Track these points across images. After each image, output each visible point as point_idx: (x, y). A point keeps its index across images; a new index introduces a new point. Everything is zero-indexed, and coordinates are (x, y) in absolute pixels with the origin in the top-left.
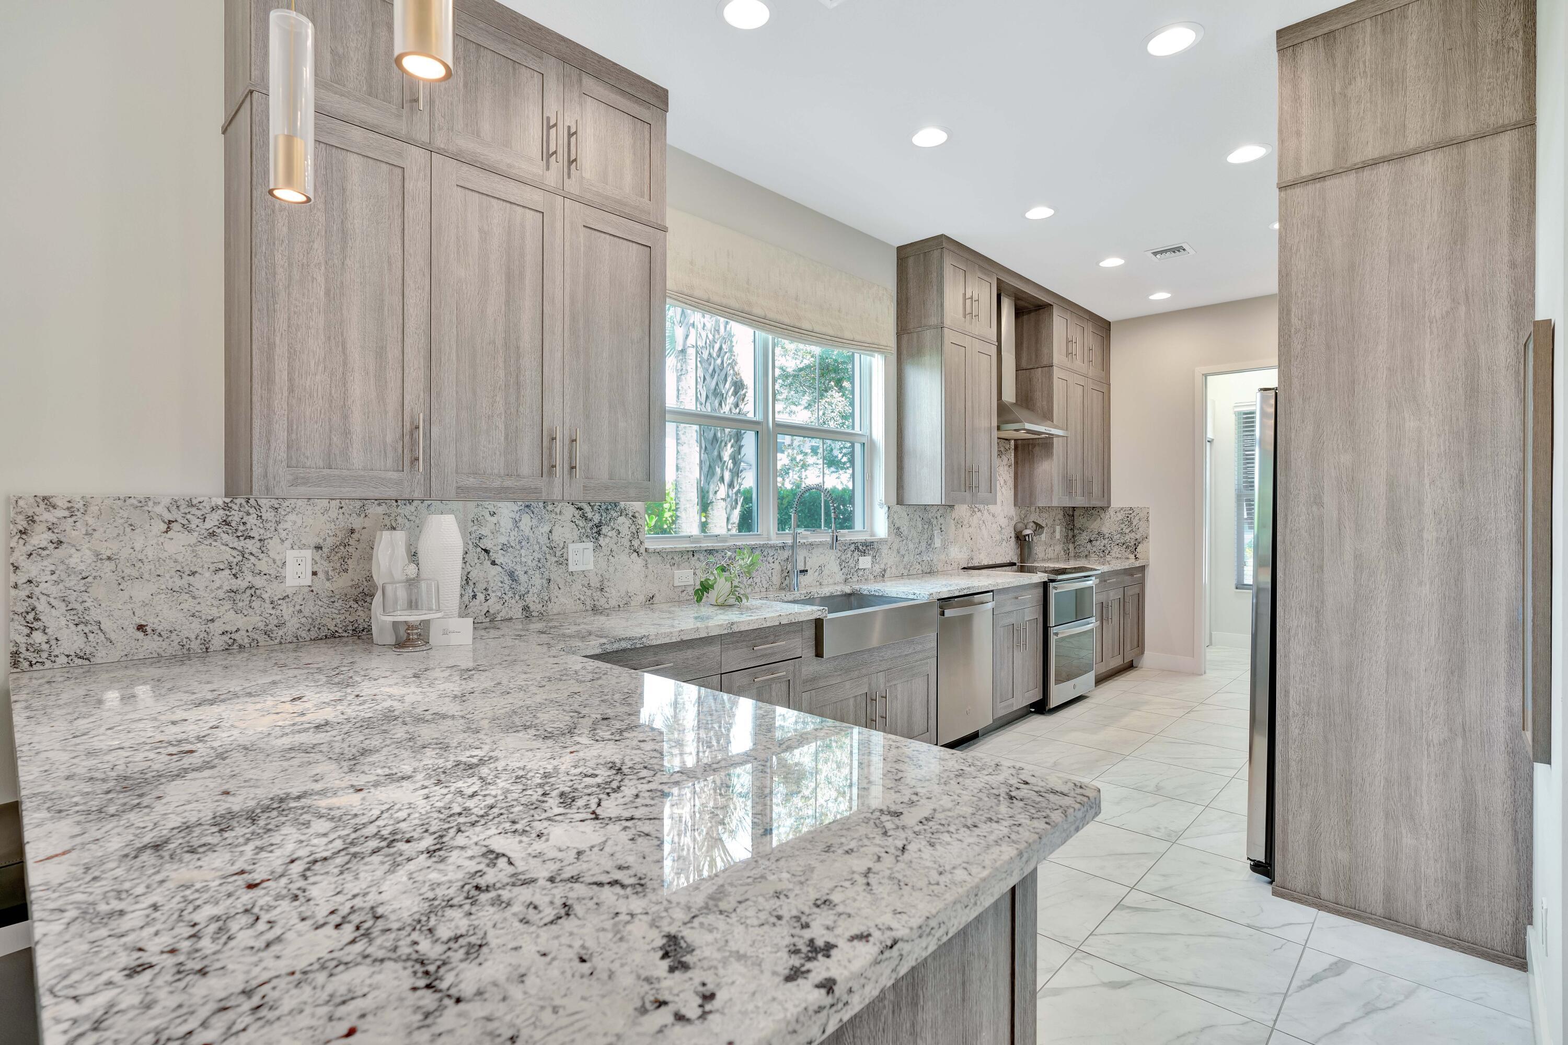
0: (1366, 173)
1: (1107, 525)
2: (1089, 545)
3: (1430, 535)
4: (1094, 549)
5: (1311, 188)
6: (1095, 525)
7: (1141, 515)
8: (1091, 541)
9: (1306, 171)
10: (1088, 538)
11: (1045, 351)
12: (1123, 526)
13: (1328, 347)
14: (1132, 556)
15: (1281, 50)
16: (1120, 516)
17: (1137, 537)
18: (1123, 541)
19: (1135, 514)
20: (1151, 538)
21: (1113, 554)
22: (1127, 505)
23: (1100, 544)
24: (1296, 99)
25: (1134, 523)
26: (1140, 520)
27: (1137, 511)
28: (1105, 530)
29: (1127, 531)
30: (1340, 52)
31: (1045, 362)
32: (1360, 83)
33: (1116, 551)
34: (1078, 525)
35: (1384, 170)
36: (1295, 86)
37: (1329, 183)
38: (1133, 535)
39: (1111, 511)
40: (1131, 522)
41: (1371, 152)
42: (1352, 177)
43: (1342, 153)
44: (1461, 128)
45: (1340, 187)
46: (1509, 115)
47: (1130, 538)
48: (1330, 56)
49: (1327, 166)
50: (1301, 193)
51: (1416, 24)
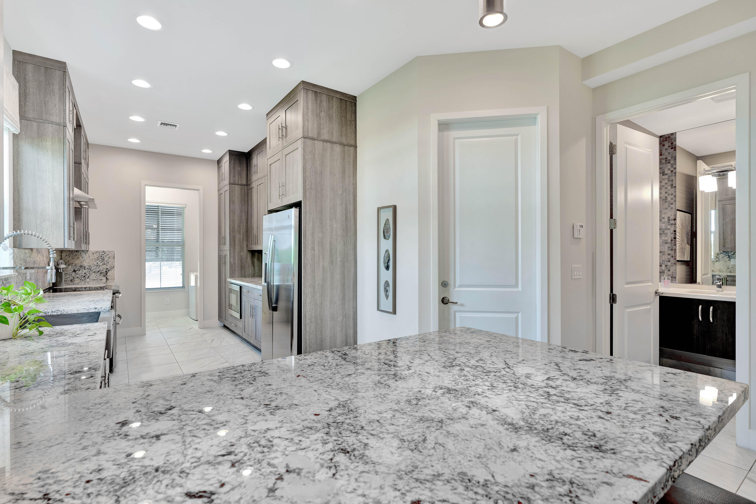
0: (325, 143)
1: (87, 261)
2: (74, 274)
4: (78, 276)
5: (312, 142)
6: (78, 262)
7: (110, 255)
8: (75, 271)
9: (310, 135)
10: (72, 269)
12: (98, 261)
13: (316, 197)
14: (105, 278)
15: (303, 88)
16: (96, 256)
17: (108, 267)
18: (98, 270)
19: (106, 254)
20: (115, 267)
21: (91, 278)
22: (101, 249)
23: (82, 272)
24: (308, 108)
25: (105, 260)
26: (109, 258)
27: (107, 253)
28: (85, 264)
29: (101, 264)
30: (319, 100)
33: (93, 276)
36: (307, 104)
38: (105, 267)
39: (90, 253)
40: (103, 259)
41: (326, 137)
42: (321, 143)
43: (319, 133)
44: (344, 141)
45: (319, 145)
46: (352, 142)
47: (103, 268)
48: (316, 100)
49: (315, 136)
50: (309, 142)
51: (335, 104)
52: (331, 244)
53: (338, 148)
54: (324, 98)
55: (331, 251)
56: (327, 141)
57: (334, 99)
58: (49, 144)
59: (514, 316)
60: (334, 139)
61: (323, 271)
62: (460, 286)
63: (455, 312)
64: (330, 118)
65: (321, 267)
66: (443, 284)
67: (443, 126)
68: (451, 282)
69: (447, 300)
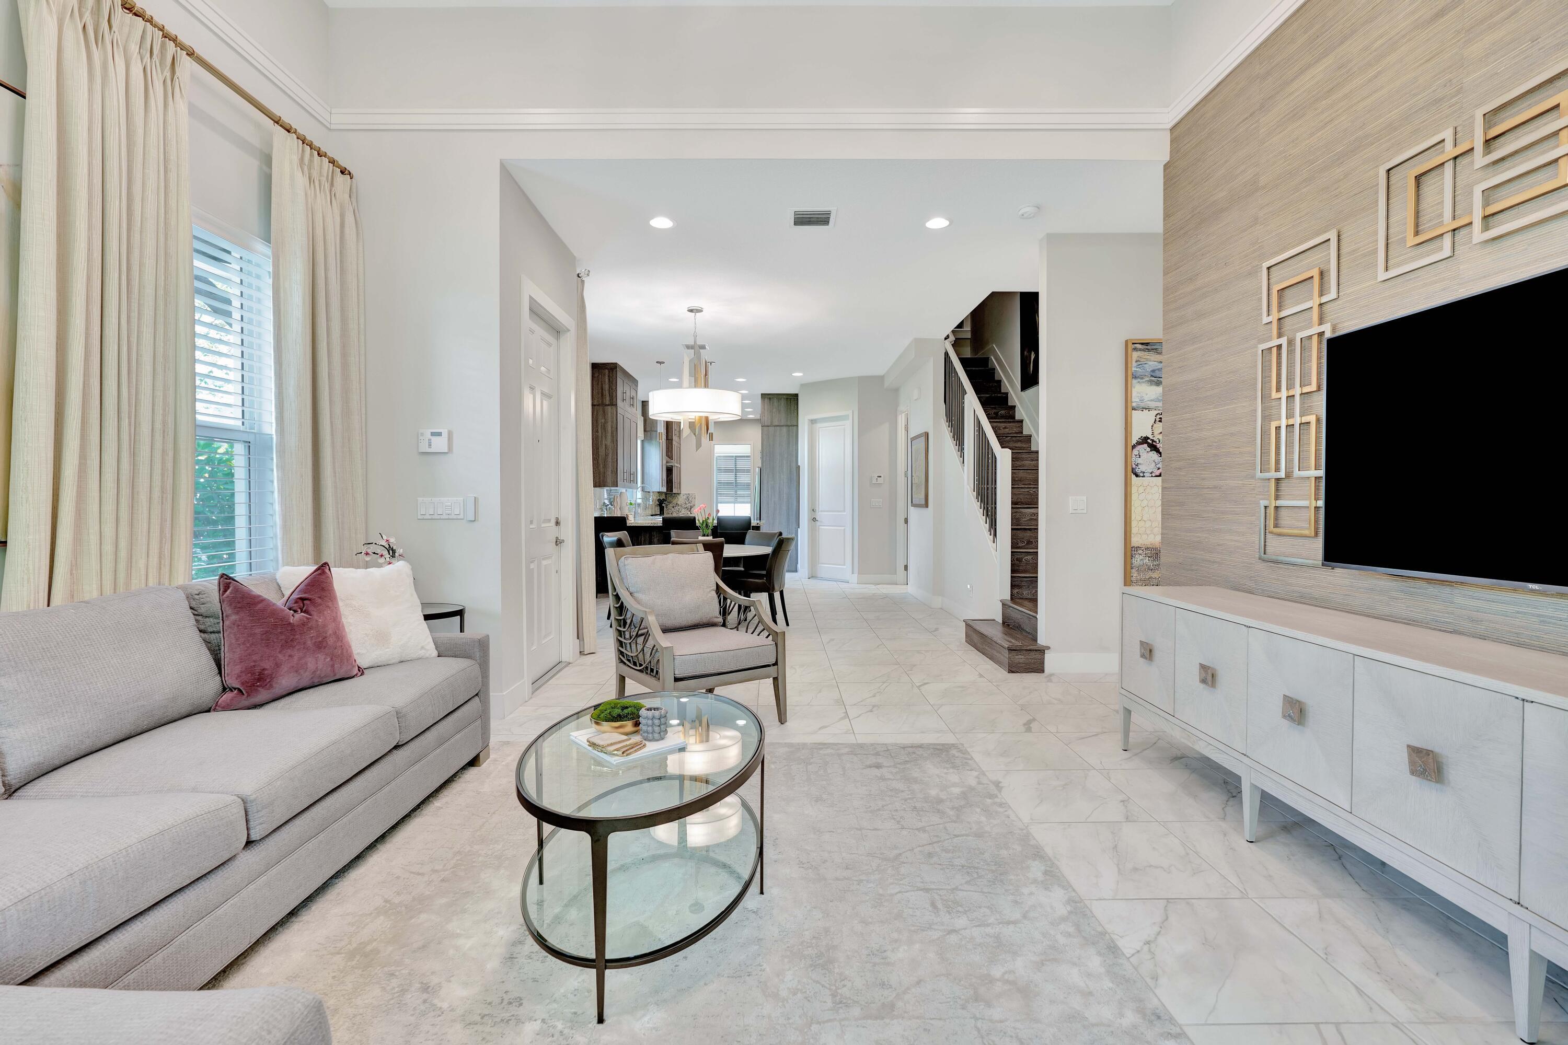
1: (679, 500)
2: (672, 509)
3: (785, 497)
4: (674, 510)
5: (768, 428)
6: (675, 501)
7: (692, 496)
8: (673, 507)
9: (766, 424)
10: (671, 506)
11: (670, 434)
12: (685, 501)
13: (767, 460)
15: (762, 398)
16: (685, 497)
17: (691, 505)
18: (685, 507)
19: (690, 496)
21: (681, 512)
22: (687, 492)
23: (676, 508)
24: (764, 409)
25: (689, 500)
26: (692, 498)
28: (679, 503)
29: (687, 503)
30: (772, 402)
31: (670, 438)
32: (774, 410)
34: (667, 501)
35: (778, 428)
36: (764, 406)
38: (689, 504)
39: (681, 495)
41: (776, 424)
42: (773, 428)
43: (772, 422)
44: (789, 424)
45: (771, 429)
46: (795, 424)
47: (688, 506)
48: (769, 403)
49: (769, 424)
50: (765, 428)
51: (783, 402)
52: (779, 488)
53: (784, 429)
54: (775, 400)
55: (779, 492)
56: (777, 426)
57: (783, 399)
58: (654, 442)
59: (843, 528)
60: (782, 424)
61: (775, 504)
62: (821, 511)
63: (819, 526)
64: (779, 411)
65: (773, 502)
66: (813, 510)
67: (813, 422)
68: (817, 509)
69: (814, 520)
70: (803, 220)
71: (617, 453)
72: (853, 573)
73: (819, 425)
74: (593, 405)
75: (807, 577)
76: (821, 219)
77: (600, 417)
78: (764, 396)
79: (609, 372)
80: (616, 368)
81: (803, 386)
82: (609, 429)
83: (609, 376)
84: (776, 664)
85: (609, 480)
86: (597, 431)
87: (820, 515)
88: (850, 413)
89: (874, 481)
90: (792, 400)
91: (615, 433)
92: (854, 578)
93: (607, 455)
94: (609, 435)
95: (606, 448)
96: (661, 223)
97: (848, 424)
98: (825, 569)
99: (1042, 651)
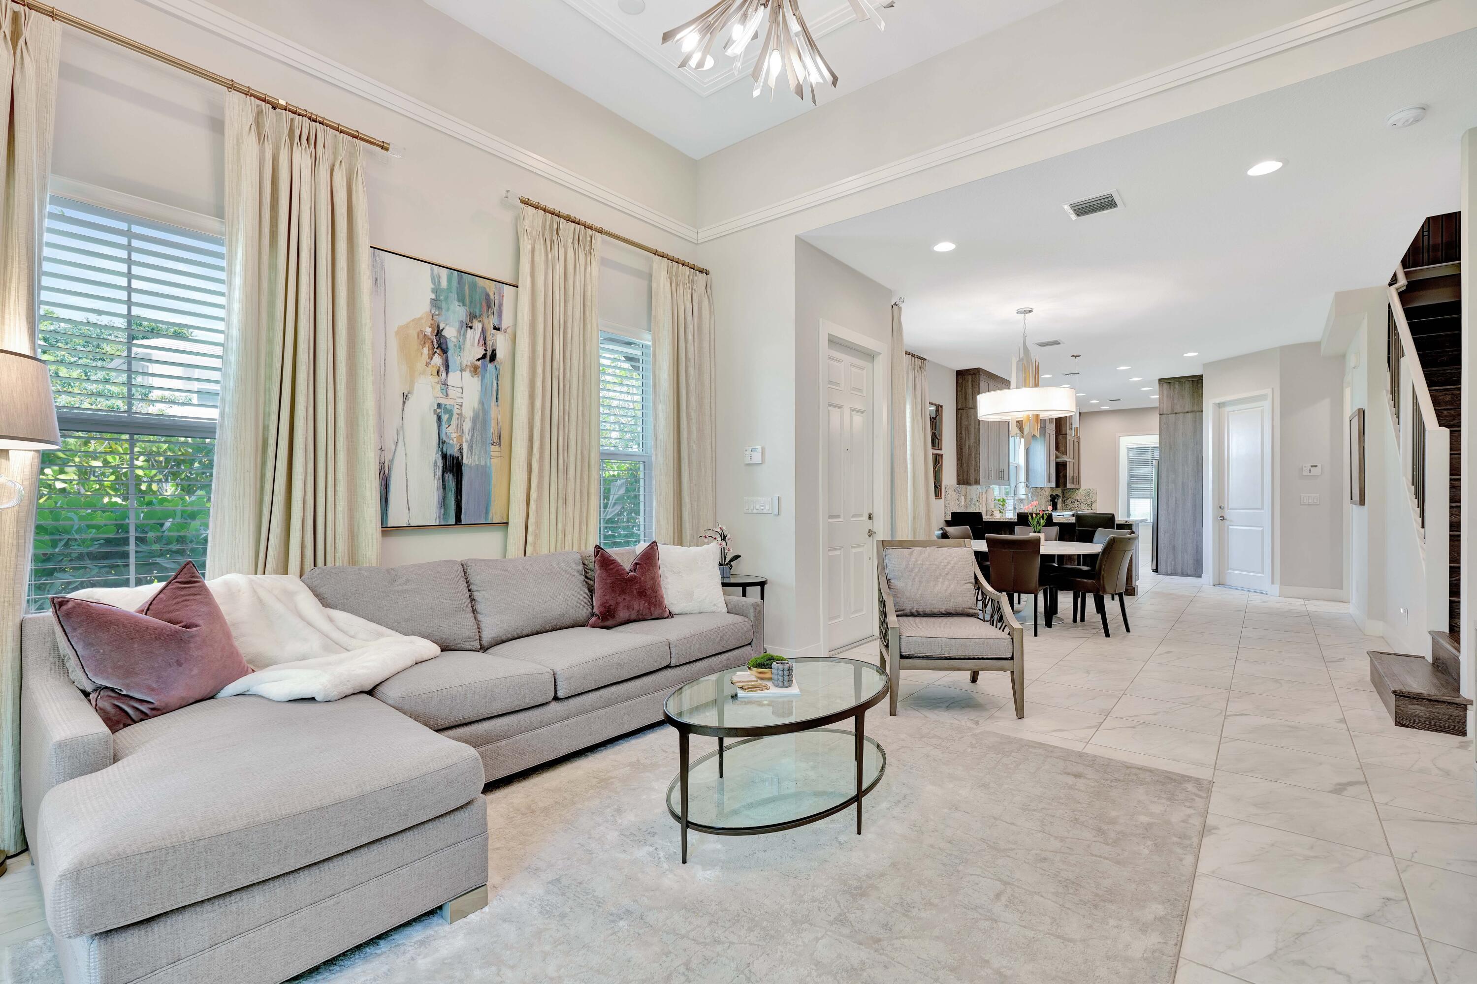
0: (1178, 415)
1: (1079, 496)
3: (1190, 493)
4: (1073, 506)
5: (1166, 416)
6: (1074, 497)
7: (1094, 492)
8: (1072, 503)
9: (1165, 412)
11: (1063, 429)
12: (1086, 496)
14: (1090, 509)
15: (1159, 383)
16: (1085, 492)
17: (1092, 500)
18: (1086, 502)
19: (1091, 491)
23: (1076, 504)
24: (1163, 395)
25: (1091, 495)
26: (1093, 494)
28: (1078, 498)
29: (1088, 498)
30: (1172, 387)
31: (1063, 432)
32: (1176, 395)
33: (1083, 507)
34: (1066, 496)
35: (1181, 415)
36: (1163, 392)
37: (1169, 415)
38: (1090, 500)
39: (1081, 491)
40: (1089, 495)
41: (1177, 411)
42: (1174, 415)
43: (1172, 409)
44: (1193, 409)
45: (1172, 417)
46: (1200, 409)
47: (1089, 501)
48: (1170, 388)
49: (1169, 411)
50: (1164, 417)
51: (1187, 385)
52: (1183, 483)
53: (1190, 416)
54: (1177, 384)
55: (1183, 487)
56: (1179, 413)
57: (1186, 382)
59: (1261, 529)
60: (1186, 410)
61: (1176, 500)
62: (1231, 509)
63: (1228, 526)
64: (1183, 397)
65: (1174, 498)
66: (1220, 507)
67: (1220, 405)
68: (1226, 506)
69: (1223, 518)
70: (1083, 210)
71: (979, 452)
72: (1273, 583)
73: (1228, 409)
74: (957, 409)
75: (1212, 584)
76: (1108, 203)
77: (964, 420)
78: (1161, 381)
79: (972, 377)
80: (979, 372)
81: (1206, 366)
82: (972, 430)
83: (972, 381)
84: (1012, 658)
85: (972, 478)
86: (961, 433)
87: (1230, 514)
88: (1268, 391)
89: (1306, 472)
90: (1196, 382)
91: (977, 433)
92: (1275, 590)
93: (970, 455)
94: (972, 435)
95: (969, 448)
96: (945, 247)
97: (1267, 405)
98: (1235, 575)
99: (1463, 707)
